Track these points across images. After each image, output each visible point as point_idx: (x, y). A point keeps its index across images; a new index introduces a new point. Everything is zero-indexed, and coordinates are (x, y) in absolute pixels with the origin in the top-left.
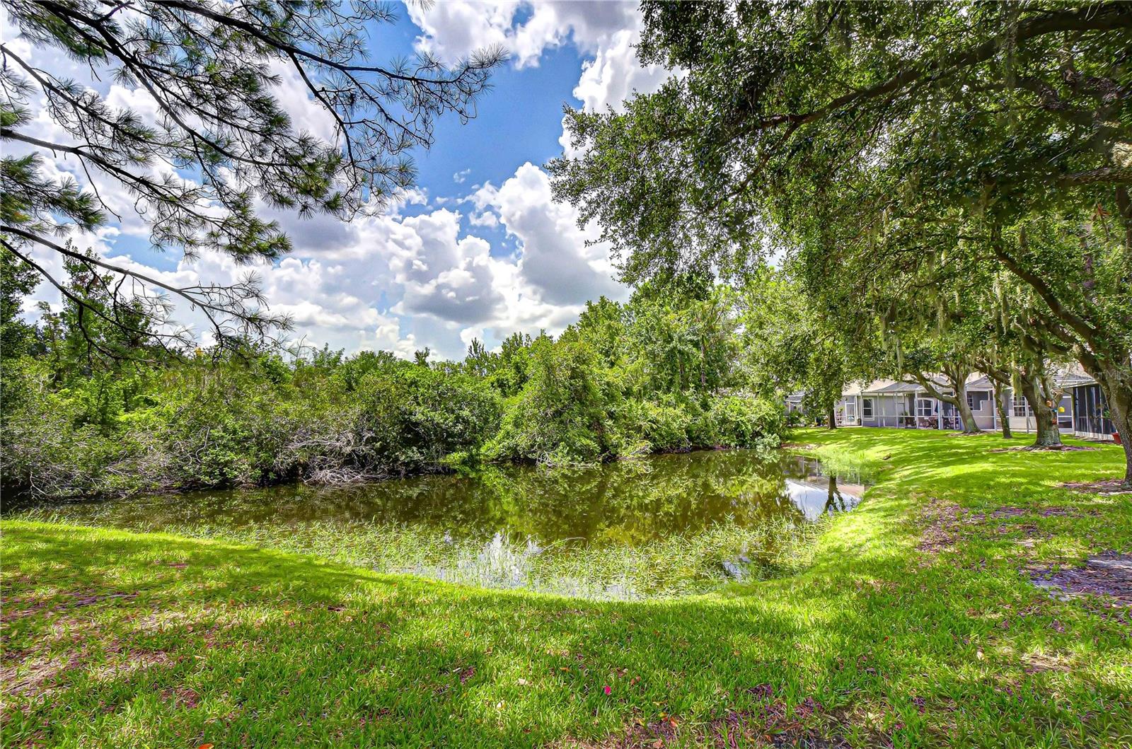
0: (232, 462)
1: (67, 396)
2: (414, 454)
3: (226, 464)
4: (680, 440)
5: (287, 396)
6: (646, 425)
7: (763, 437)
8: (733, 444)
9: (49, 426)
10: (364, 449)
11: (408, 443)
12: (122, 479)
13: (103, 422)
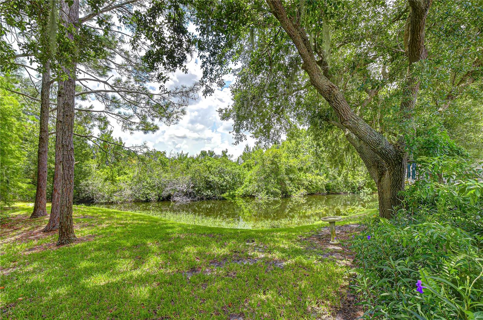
0: (149, 193)
1: (102, 172)
2: (209, 192)
3: (148, 194)
4: (322, 190)
5: (167, 171)
6: (306, 183)
7: (364, 189)
8: (349, 192)
9: (98, 181)
10: (191, 190)
11: (207, 188)
12: (118, 198)
13: (112, 180)
